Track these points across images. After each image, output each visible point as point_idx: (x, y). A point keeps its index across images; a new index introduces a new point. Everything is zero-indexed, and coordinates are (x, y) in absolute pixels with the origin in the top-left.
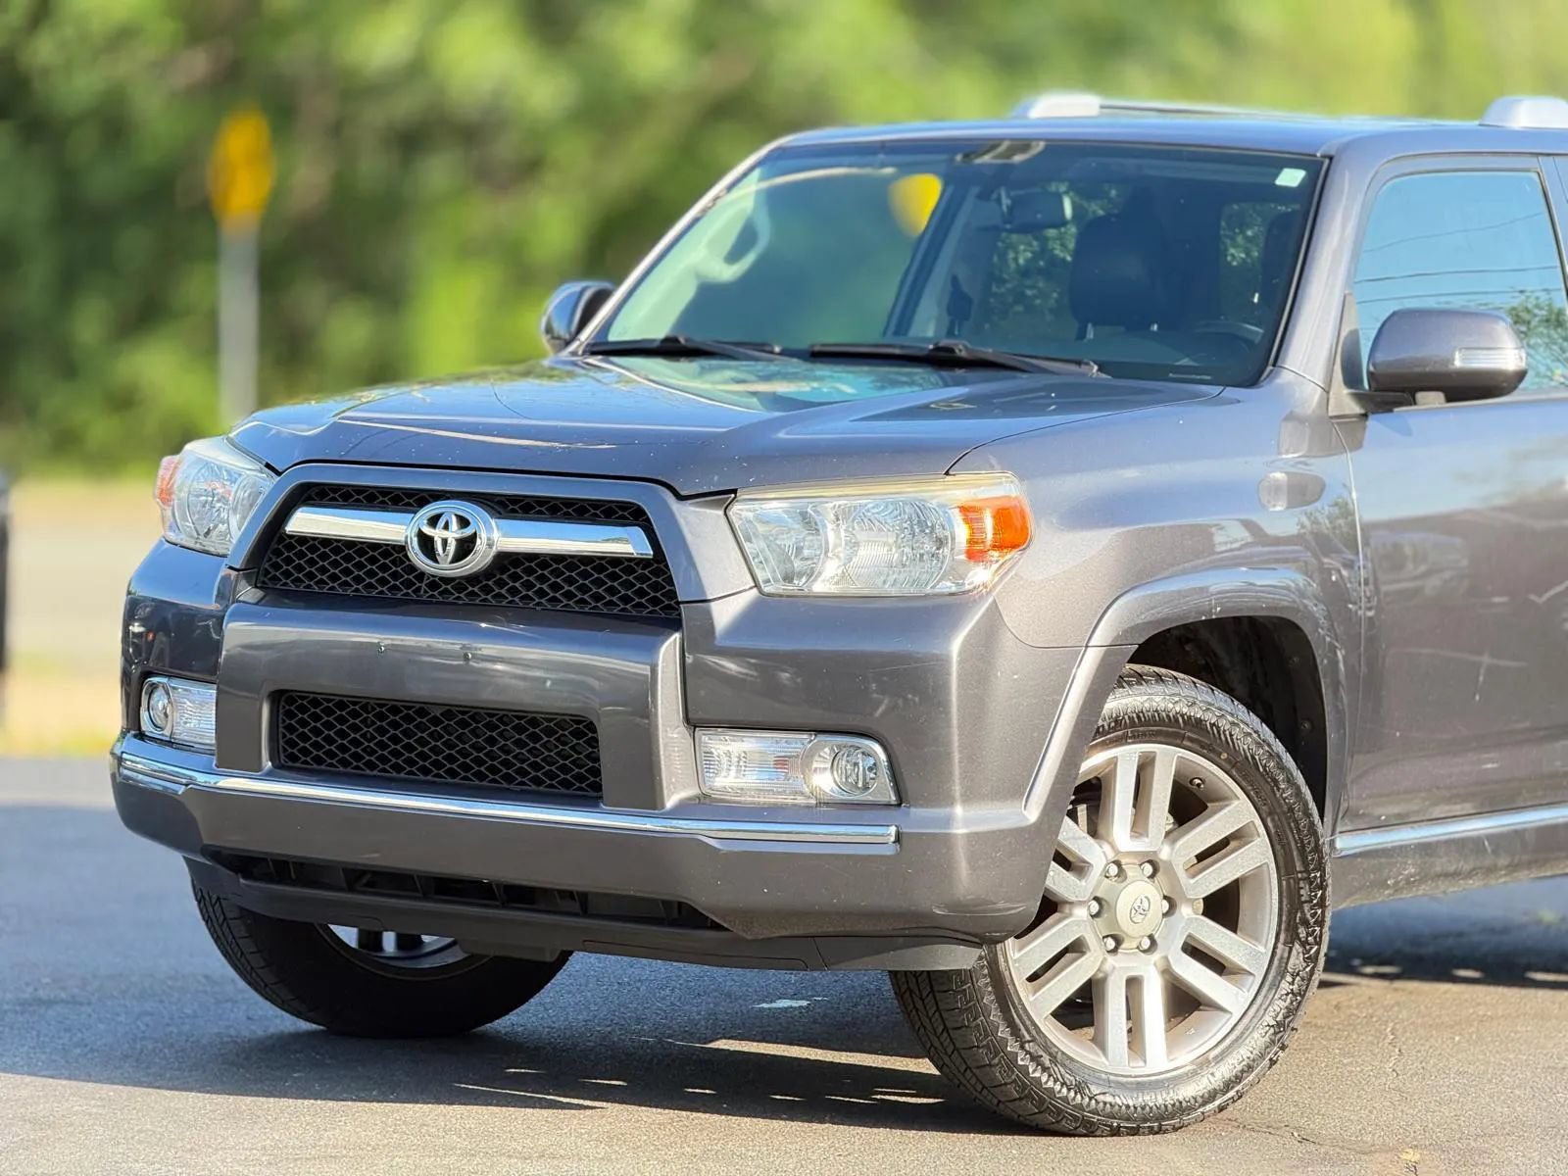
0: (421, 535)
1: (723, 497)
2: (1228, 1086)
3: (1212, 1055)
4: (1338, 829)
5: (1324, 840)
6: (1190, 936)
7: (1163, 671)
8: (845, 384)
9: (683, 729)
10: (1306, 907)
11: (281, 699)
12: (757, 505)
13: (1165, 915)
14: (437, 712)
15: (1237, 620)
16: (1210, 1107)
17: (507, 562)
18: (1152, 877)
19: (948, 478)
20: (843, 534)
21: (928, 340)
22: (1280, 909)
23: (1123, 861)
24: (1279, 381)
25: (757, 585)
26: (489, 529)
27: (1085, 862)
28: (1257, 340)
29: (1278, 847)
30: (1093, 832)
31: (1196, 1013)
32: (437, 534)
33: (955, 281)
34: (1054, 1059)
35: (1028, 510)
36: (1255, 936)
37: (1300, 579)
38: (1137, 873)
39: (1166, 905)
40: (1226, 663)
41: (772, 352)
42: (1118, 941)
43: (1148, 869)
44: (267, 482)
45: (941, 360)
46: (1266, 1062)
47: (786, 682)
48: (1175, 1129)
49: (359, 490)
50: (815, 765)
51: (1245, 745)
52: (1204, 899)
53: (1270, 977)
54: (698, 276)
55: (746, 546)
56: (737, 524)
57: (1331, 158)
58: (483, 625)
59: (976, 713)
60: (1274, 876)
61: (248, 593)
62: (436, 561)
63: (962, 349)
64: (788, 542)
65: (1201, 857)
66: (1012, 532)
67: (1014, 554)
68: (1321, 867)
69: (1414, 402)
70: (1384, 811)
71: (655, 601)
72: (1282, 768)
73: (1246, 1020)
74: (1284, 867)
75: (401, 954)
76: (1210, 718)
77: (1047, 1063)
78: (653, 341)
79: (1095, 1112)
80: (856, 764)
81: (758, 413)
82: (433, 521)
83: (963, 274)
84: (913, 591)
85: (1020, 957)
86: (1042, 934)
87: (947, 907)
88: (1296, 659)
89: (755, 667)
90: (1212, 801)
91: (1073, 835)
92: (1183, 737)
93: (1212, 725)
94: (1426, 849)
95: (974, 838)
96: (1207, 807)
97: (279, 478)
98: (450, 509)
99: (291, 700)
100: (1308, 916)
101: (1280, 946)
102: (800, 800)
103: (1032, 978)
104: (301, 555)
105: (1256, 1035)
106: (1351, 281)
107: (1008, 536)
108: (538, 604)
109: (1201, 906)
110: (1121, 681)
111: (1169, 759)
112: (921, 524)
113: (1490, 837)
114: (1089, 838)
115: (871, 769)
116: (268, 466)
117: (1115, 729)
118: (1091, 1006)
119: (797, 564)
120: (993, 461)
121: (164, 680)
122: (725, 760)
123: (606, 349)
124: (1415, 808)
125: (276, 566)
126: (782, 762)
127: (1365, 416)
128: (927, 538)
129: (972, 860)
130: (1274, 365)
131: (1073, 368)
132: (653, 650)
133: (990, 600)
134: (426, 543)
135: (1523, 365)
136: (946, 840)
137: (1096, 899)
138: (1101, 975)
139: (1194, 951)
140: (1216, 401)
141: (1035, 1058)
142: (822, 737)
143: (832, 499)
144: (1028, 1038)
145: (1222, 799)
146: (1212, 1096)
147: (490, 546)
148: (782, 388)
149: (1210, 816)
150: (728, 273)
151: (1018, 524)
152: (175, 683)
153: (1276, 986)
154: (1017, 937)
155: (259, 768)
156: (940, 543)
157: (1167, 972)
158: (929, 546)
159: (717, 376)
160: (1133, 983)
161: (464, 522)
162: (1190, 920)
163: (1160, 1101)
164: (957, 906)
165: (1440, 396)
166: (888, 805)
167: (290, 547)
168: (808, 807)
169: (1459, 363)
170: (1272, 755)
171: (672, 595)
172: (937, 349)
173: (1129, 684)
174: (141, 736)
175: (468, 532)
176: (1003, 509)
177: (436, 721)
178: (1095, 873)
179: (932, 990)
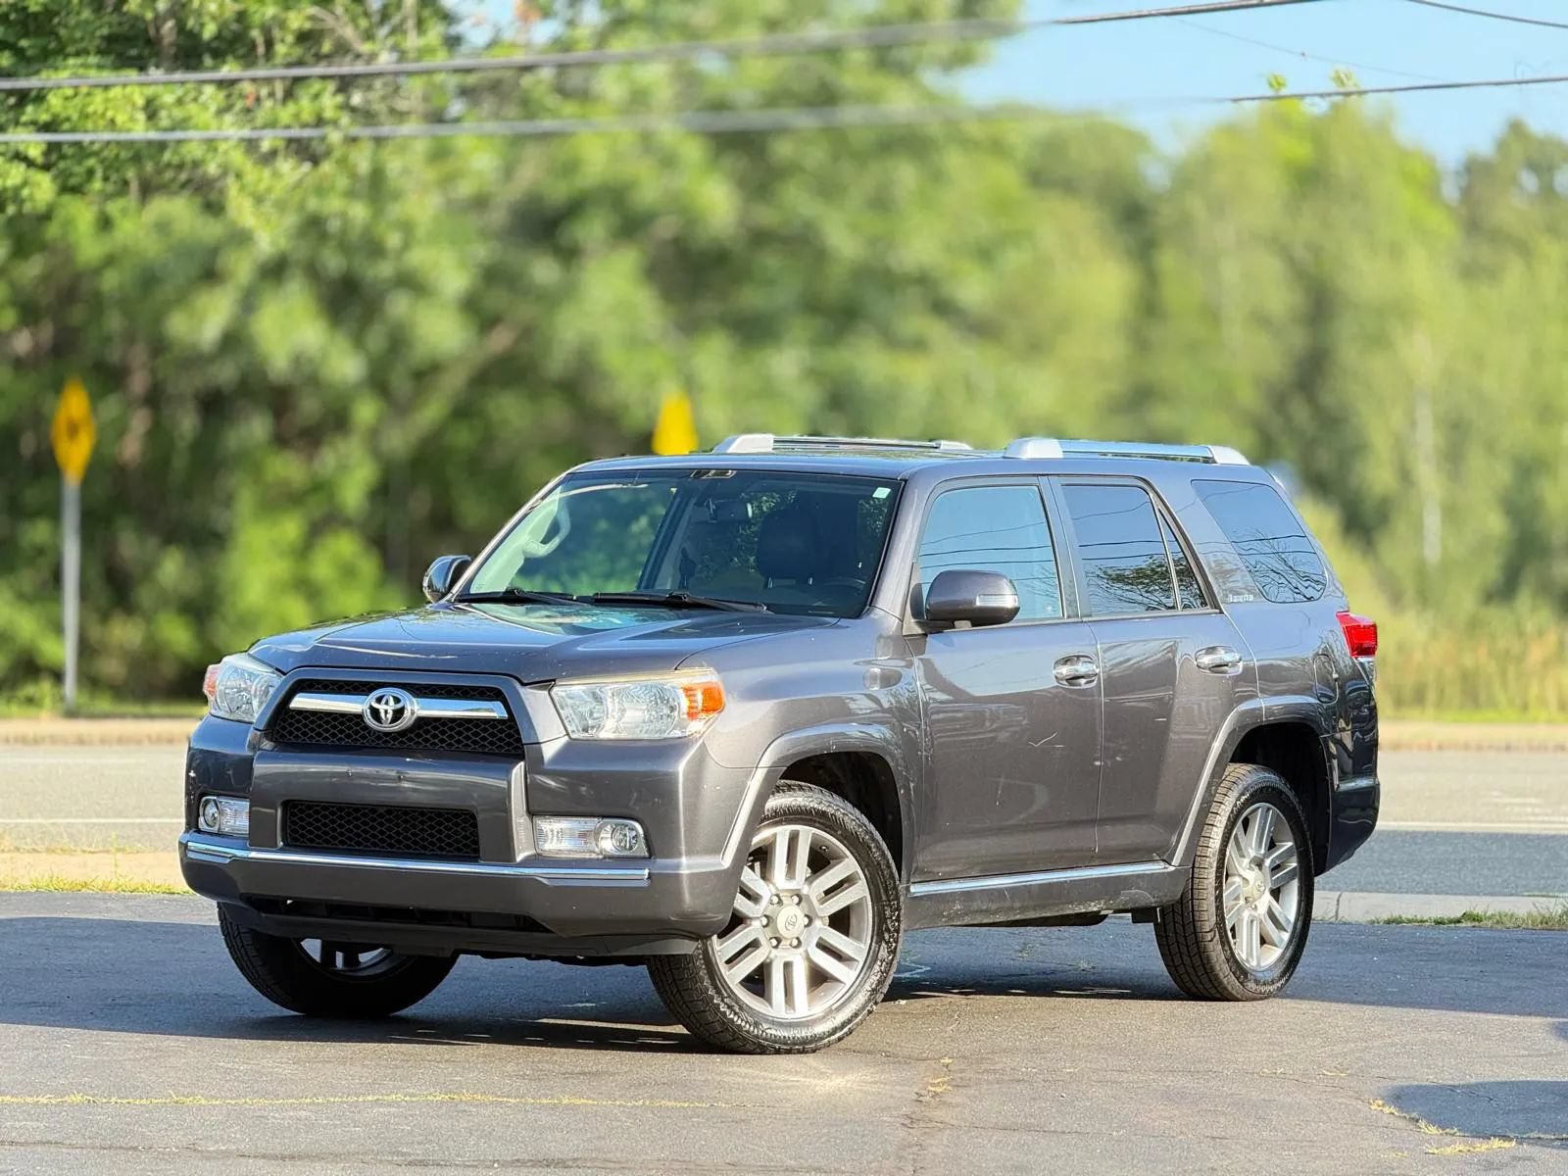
0: (372, 709)
1: (547, 684)
2: (843, 1025)
3: (834, 1007)
4: (912, 880)
5: (901, 887)
6: (820, 938)
7: (803, 783)
8: (615, 618)
9: (526, 817)
10: (889, 921)
11: (287, 805)
12: (567, 688)
13: (805, 926)
14: (382, 810)
15: (848, 754)
16: (833, 1038)
17: (422, 722)
18: (798, 904)
19: (677, 672)
20: (617, 704)
21: (666, 591)
22: (874, 922)
23: (781, 895)
24: (872, 616)
25: (568, 734)
26: (412, 704)
27: (758, 894)
28: (861, 587)
29: (872, 887)
30: (764, 876)
31: (825, 984)
32: (381, 707)
33: (684, 551)
34: (741, 1008)
35: (722, 687)
36: (858, 938)
37: (888, 734)
38: (790, 903)
39: (806, 921)
40: (843, 781)
41: (572, 600)
42: (779, 941)
43: (796, 899)
44: (277, 680)
45: (674, 604)
46: (866, 1012)
47: (584, 793)
48: (814, 1051)
49: (334, 683)
50: (602, 835)
51: (851, 826)
52: (829, 917)
53: (868, 962)
54: (524, 552)
55: (561, 711)
56: (556, 699)
57: (906, 481)
58: (408, 760)
59: (693, 808)
60: (870, 903)
61: (267, 745)
62: (381, 723)
63: (688, 596)
64: (585, 709)
65: (827, 892)
66: (713, 703)
67: (715, 715)
68: (897, 898)
69: (954, 627)
70: (942, 870)
71: (509, 744)
72: (873, 839)
73: (854, 987)
74: (876, 898)
75: (346, 969)
76: (830, 810)
77: (737, 1010)
78: (498, 593)
79: (766, 1039)
80: (625, 835)
81: (562, 637)
82: (379, 700)
83: (688, 546)
84: (657, 736)
85: (722, 949)
86: (733, 936)
87: (677, 915)
88: (883, 778)
89: (566, 783)
90: (833, 859)
91: (750, 877)
92: (815, 821)
93: (832, 815)
94: (968, 895)
95: (692, 876)
96: (829, 863)
97: (284, 677)
98: (389, 693)
99: (295, 806)
100: (890, 926)
101: (874, 944)
102: (594, 856)
103: (728, 962)
104: (299, 721)
105: (860, 996)
106: (917, 555)
107: (711, 705)
108: (441, 747)
109: (828, 921)
110: (778, 789)
111: (807, 834)
112: (662, 698)
113: (1010, 889)
114: (762, 881)
115: (634, 838)
116: (277, 670)
117: (775, 817)
118: (763, 981)
119: (590, 722)
120: (704, 663)
121: (215, 798)
122: (550, 834)
123: (469, 598)
124: (960, 869)
125: (284, 728)
126: (583, 835)
127: (925, 635)
128: (664, 707)
129: (692, 888)
130: (870, 605)
131: (752, 607)
132: (509, 772)
133: (701, 741)
134: (375, 713)
135: (1017, 605)
136: (678, 876)
137: (765, 916)
138: (768, 961)
139: (824, 947)
140: (835, 626)
141: (730, 1007)
142: (606, 820)
143: (610, 684)
144: (726, 995)
145: (839, 858)
146: (835, 1031)
147: (413, 713)
148: (577, 621)
149: (831, 868)
150: (543, 550)
151: (717, 697)
152: (223, 800)
153: (871, 967)
154: (720, 936)
155: (276, 845)
156: (672, 709)
157: (808, 959)
158: (666, 711)
159: (537, 614)
160: (787, 966)
161: (397, 700)
162: (820, 929)
163: (803, 1035)
164: (684, 915)
165: (969, 623)
166: (644, 858)
167: (292, 717)
168: (598, 859)
169: (979, 603)
170: (867, 832)
171: (519, 740)
172: (671, 596)
173: (784, 791)
174: (199, 831)
175: (399, 706)
176: (709, 689)
177: (381, 816)
178: (764, 902)
179: (671, 969)
